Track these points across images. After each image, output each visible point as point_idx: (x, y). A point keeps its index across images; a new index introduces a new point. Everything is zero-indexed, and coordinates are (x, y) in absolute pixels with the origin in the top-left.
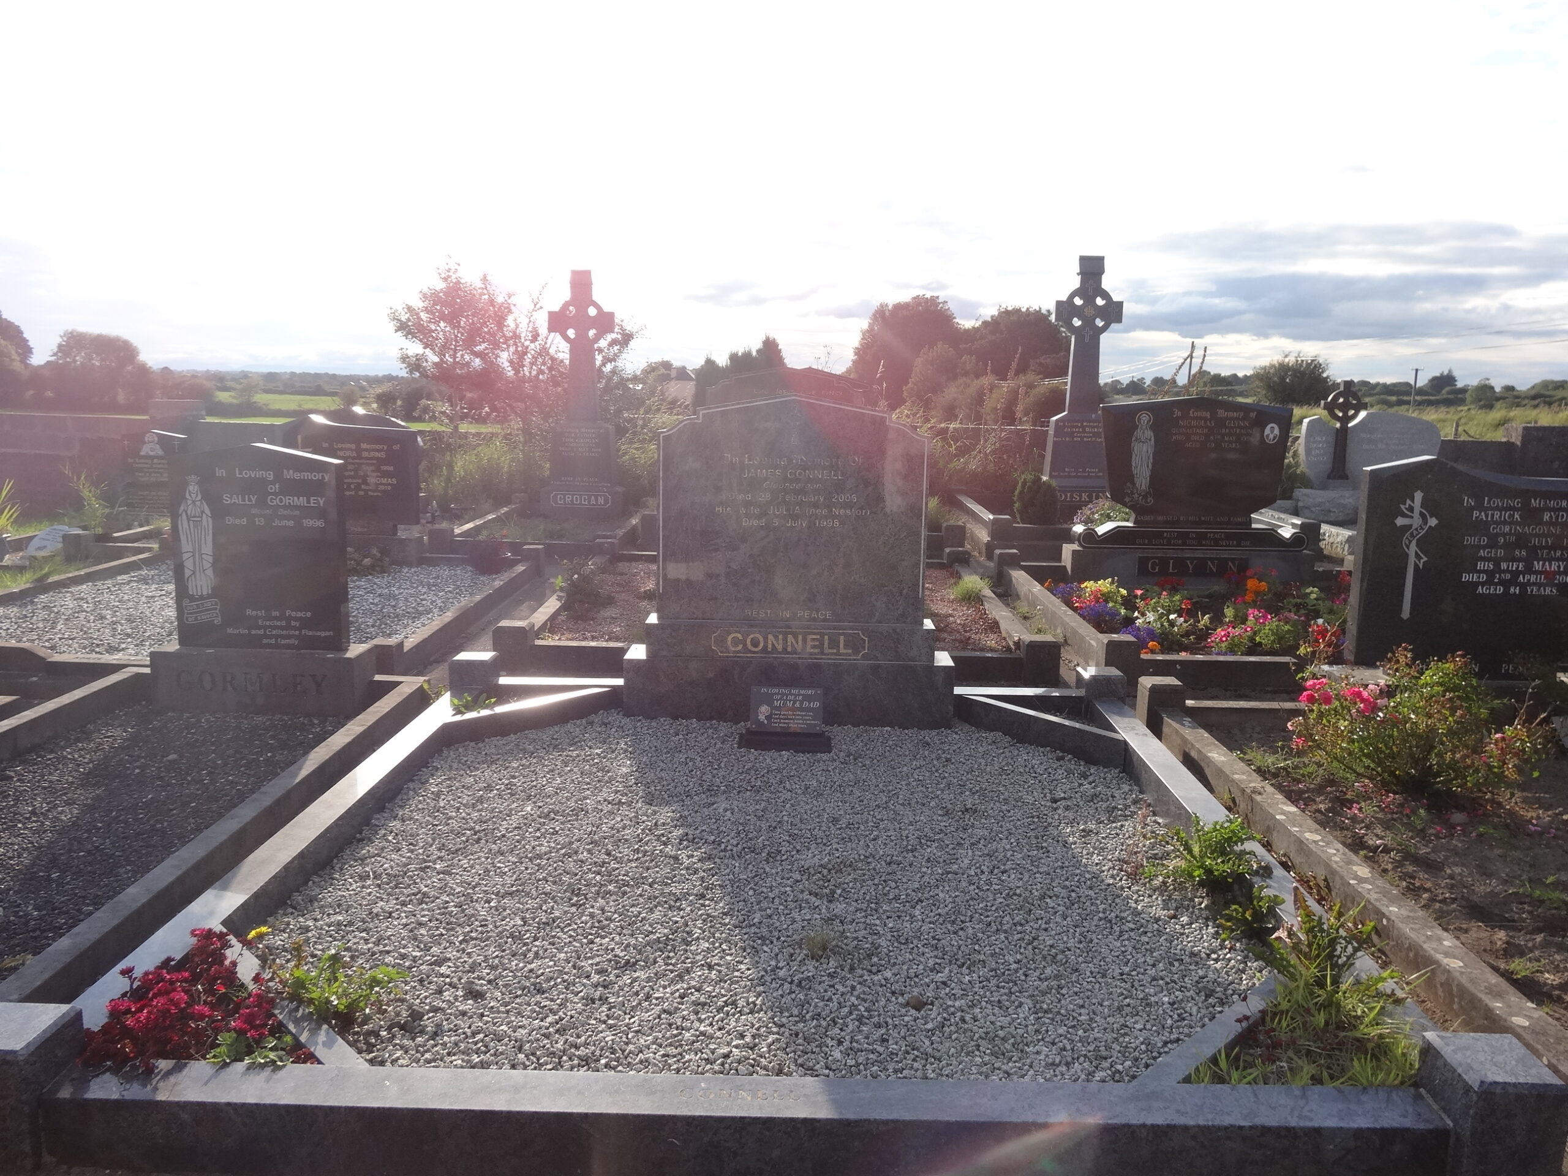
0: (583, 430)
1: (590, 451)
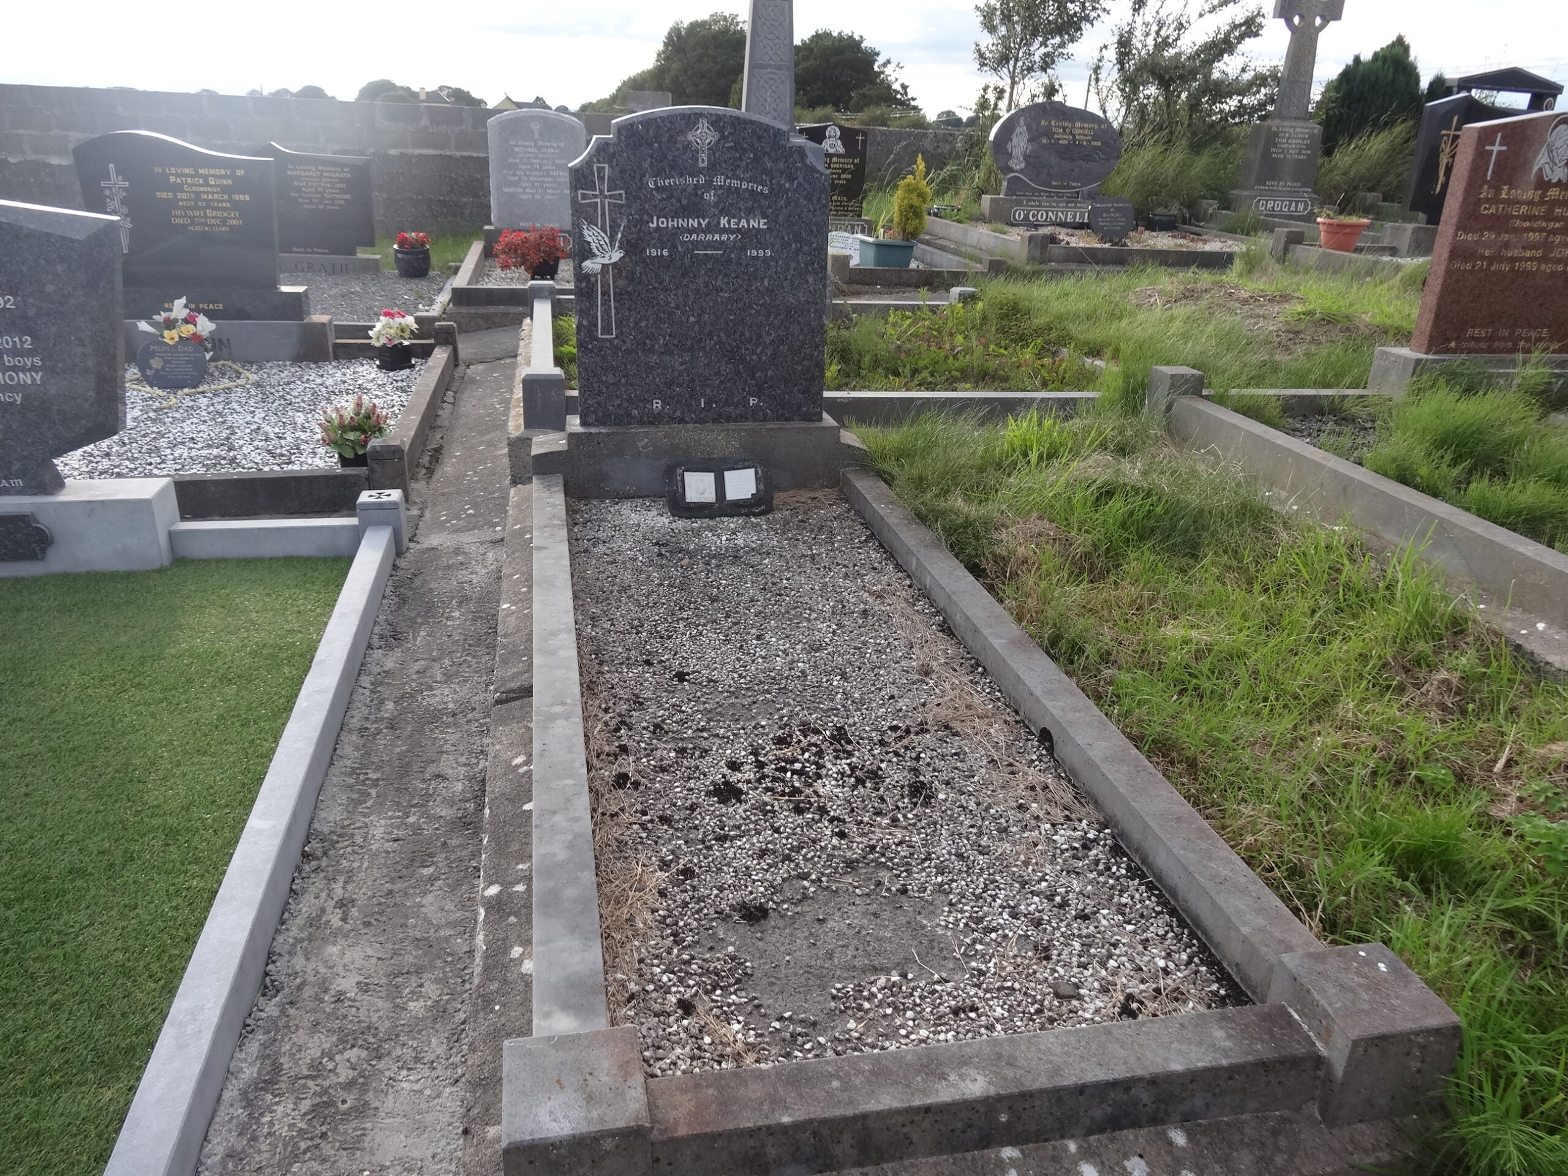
0: (1298, 130)
1: (1300, 153)
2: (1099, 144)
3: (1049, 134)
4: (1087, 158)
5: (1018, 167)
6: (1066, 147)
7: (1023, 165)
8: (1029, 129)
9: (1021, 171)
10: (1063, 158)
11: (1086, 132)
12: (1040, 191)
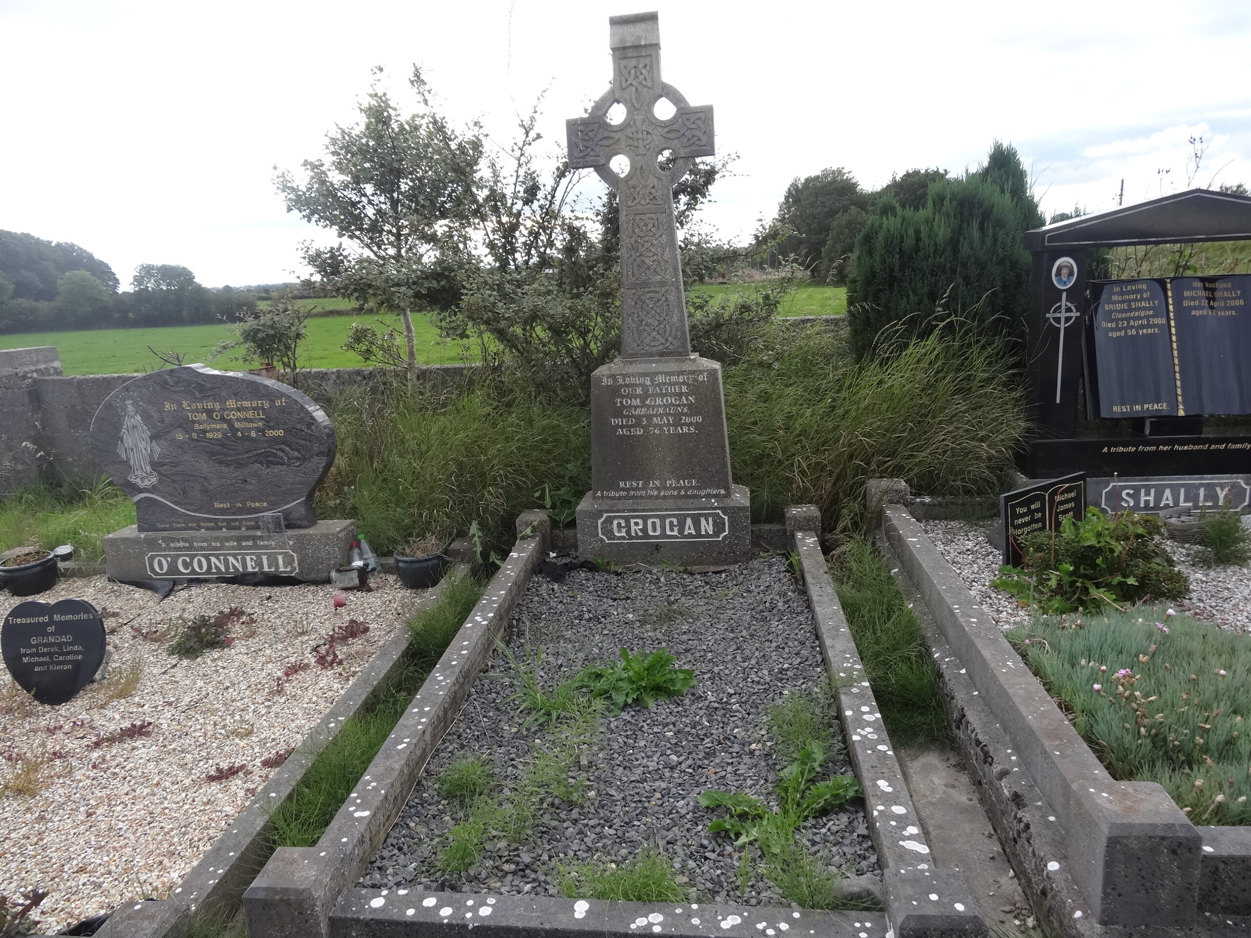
0: (660, 379)
1: (678, 423)
2: (280, 433)
3: (185, 425)
4: (269, 460)
5: (147, 483)
6: (221, 443)
7: (154, 480)
8: (147, 418)
9: (153, 489)
10: (221, 462)
11: (250, 415)
12: (198, 520)
